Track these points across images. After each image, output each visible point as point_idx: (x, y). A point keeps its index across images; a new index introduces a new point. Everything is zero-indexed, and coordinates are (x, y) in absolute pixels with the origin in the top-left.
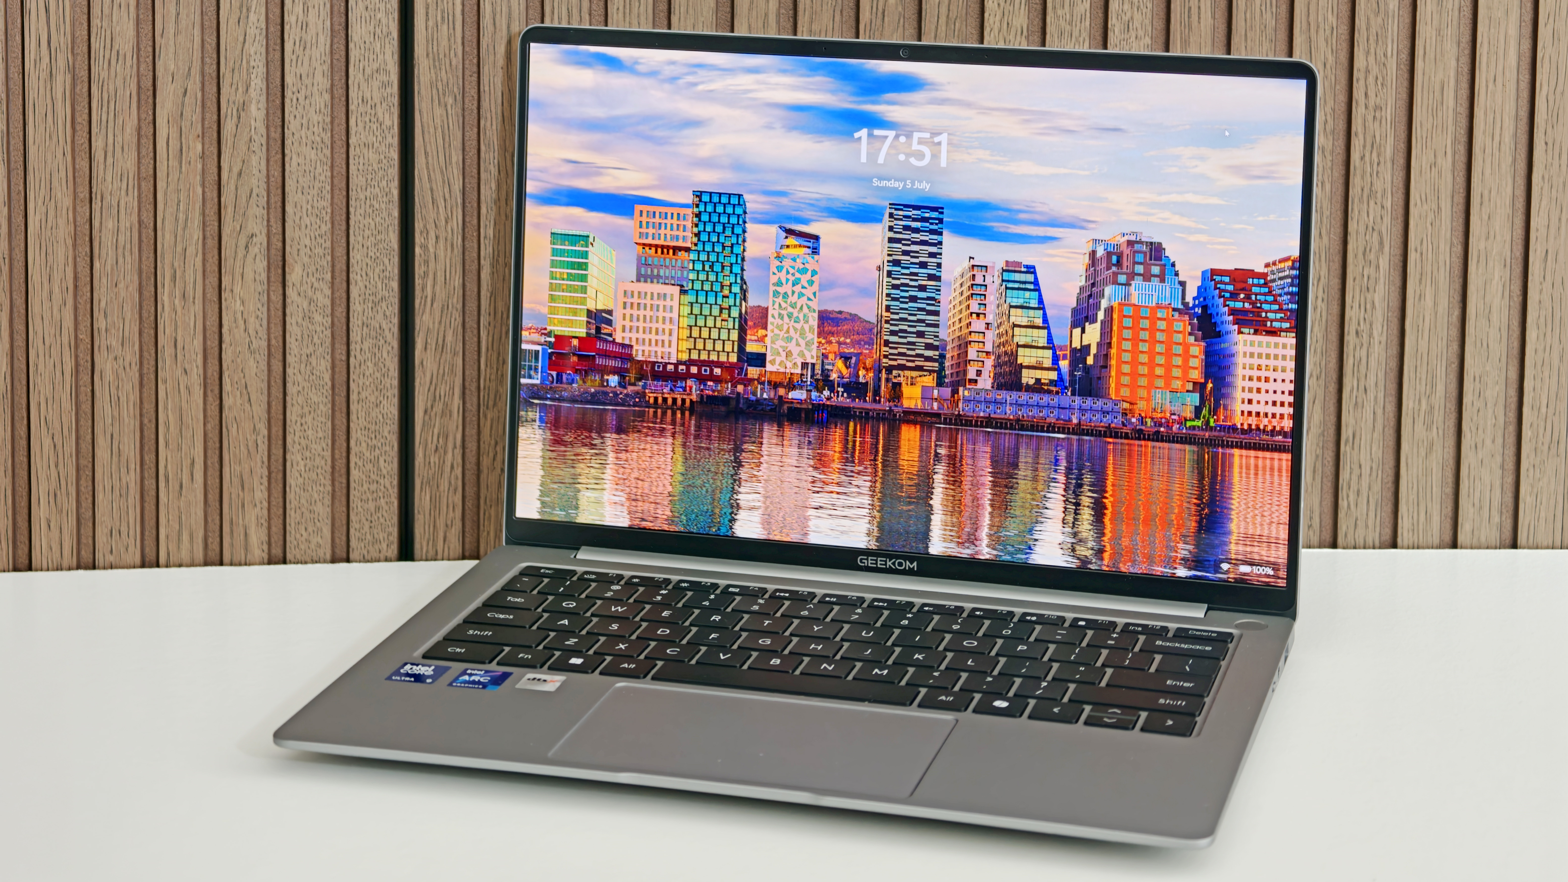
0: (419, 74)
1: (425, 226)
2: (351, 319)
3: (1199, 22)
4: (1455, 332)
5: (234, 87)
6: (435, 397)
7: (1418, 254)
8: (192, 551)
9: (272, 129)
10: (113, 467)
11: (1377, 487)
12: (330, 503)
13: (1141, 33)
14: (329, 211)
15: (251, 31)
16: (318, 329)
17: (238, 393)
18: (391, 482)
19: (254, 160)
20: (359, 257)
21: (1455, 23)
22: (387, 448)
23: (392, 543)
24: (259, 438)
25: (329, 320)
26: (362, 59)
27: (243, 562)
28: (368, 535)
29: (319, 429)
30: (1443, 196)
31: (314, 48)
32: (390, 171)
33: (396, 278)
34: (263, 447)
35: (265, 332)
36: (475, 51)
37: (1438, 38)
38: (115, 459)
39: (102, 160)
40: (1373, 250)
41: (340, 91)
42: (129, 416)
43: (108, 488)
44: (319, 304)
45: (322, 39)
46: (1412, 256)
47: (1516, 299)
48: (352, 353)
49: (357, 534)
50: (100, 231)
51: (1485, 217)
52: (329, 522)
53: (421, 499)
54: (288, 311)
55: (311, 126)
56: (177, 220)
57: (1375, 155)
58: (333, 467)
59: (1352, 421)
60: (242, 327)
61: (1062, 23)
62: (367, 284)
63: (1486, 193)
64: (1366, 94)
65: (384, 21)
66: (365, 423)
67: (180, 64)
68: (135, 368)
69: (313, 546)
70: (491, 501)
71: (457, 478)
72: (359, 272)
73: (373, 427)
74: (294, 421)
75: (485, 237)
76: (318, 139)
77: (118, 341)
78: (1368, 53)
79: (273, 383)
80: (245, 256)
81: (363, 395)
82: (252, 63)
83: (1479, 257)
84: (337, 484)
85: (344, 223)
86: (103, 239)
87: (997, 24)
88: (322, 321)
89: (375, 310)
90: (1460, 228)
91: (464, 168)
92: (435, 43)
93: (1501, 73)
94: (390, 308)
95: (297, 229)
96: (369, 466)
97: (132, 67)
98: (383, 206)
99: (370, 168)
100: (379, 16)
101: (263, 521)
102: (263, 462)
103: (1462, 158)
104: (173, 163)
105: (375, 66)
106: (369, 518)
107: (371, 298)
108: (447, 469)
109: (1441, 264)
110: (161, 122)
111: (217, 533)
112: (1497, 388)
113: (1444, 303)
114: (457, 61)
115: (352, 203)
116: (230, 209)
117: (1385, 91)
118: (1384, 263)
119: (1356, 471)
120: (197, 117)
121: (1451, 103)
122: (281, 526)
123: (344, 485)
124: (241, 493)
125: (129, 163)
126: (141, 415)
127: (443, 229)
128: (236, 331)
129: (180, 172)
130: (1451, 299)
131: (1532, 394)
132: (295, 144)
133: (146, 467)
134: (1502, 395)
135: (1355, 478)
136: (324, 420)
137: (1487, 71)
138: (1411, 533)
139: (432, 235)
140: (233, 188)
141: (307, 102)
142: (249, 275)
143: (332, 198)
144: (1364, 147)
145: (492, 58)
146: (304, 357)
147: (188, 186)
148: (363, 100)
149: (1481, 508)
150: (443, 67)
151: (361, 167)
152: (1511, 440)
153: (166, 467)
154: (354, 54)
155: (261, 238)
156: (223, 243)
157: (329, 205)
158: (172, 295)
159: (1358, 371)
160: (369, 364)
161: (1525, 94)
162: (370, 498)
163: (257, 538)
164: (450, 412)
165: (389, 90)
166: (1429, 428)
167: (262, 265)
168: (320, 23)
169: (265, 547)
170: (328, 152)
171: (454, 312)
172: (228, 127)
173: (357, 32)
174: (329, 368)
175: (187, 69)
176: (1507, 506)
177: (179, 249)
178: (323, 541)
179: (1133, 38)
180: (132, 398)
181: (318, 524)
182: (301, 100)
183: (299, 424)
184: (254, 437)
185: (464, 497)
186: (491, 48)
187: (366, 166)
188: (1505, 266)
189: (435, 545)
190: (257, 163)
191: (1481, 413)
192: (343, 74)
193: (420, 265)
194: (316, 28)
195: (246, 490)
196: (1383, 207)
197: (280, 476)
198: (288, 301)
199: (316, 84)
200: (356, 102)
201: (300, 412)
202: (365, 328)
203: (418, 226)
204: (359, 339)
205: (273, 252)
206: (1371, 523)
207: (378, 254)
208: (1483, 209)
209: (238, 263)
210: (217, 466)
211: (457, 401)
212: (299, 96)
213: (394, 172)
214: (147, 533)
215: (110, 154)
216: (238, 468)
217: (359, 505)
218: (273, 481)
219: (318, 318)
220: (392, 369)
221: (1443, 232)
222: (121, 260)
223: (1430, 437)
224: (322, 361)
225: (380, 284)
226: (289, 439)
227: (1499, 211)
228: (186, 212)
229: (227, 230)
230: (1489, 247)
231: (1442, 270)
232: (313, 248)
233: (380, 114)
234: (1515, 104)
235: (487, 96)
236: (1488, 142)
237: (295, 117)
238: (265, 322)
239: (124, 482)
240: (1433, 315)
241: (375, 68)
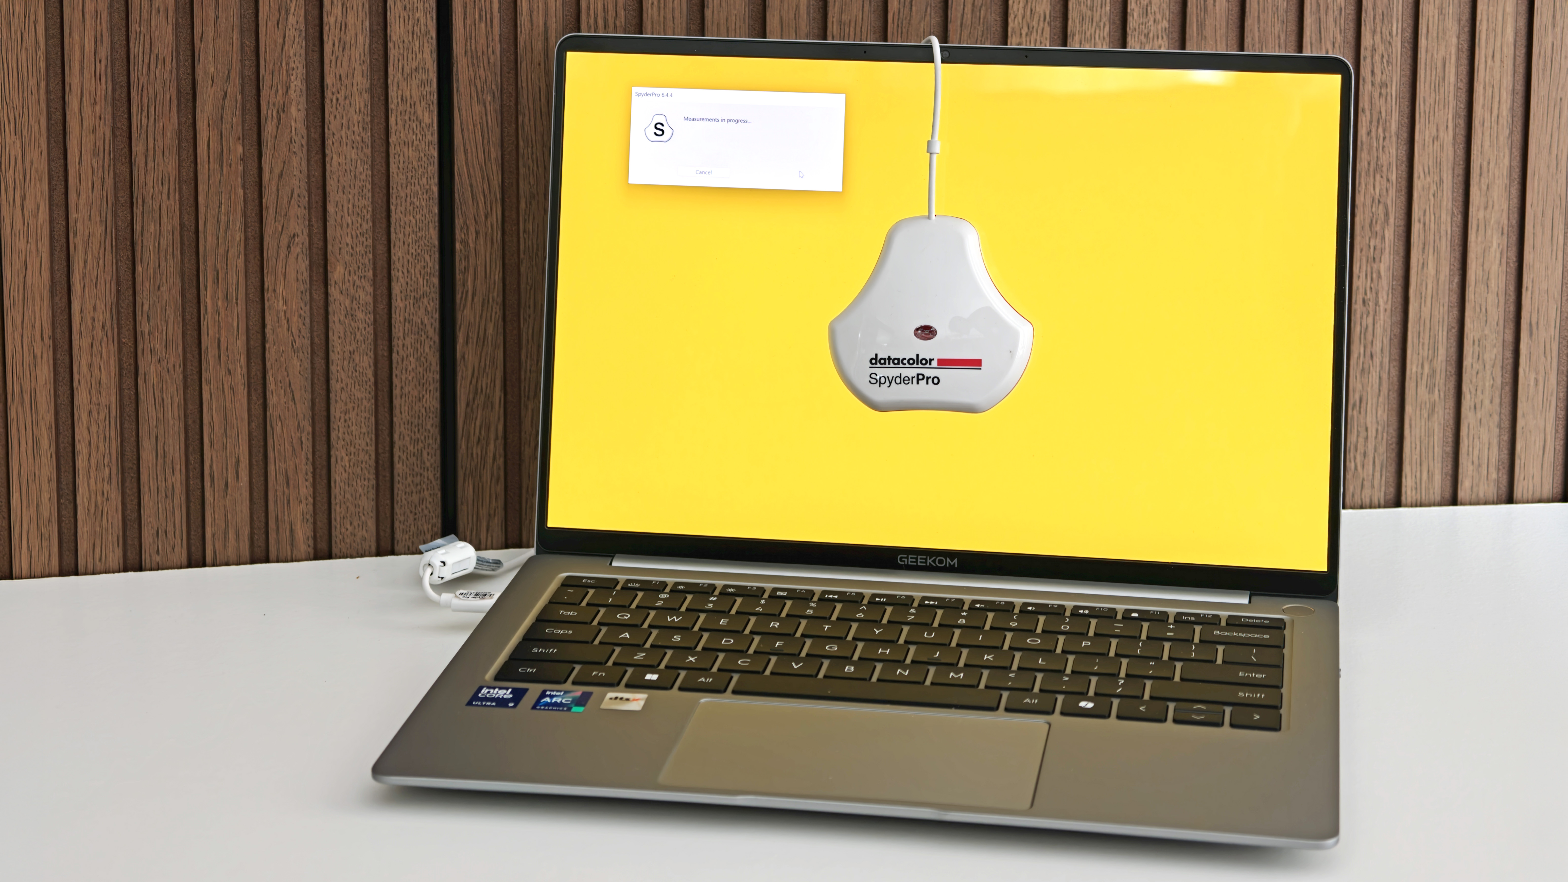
0: (457, 71)
1: (465, 223)
2: (393, 315)
3: (1214, 6)
4: (1455, 298)
5: (274, 89)
6: (477, 390)
7: (1422, 225)
8: (238, 549)
9: (313, 130)
10: (159, 468)
11: (1382, 449)
12: (374, 497)
13: (1159, 17)
14: (370, 209)
15: (291, 33)
16: (361, 327)
17: (282, 392)
18: (434, 474)
19: (295, 161)
22: (431, 441)
23: (436, 533)
24: (303, 435)
25: (372, 316)
26: (401, 58)
27: (289, 558)
28: (412, 527)
29: (363, 425)
30: (1445, 169)
31: (353, 49)
32: (429, 168)
33: (437, 273)
34: (307, 444)
35: (308, 330)
36: (512, 49)
37: (1441, 17)
38: (160, 461)
39: (142, 165)
40: (1379, 222)
41: (379, 90)
42: (173, 418)
43: (153, 488)
44: (361, 302)
45: (361, 39)
46: (1416, 227)
47: (1512, 265)
48: (395, 350)
49: (402, 526)
50: (142, 235)
51: (1484, 187)
52: (374, 515)
53: (464, 490)
54: (330, 309)
55: (351, 126)
56: (218, 222)
57: (1380, 130)
58: (377, 462)
59: (1359, 386)
60: (286, 326)
62: (409, 280)
63: (1485, 164)
64: (1373, 72)
65: (422, 21)
66: (408, 417)
67: (220, 67)
68: (179, 370)
69: (358, 540)
70: (533, 489)
71: (499, 469)
72: (400, 269)
73: (416, 421)
74: (338, 417)
75: (524, 231)
76: (358, 138)
77: (161, 343)
78: (1374, 32)
79: (316, 381)
80: (287, 257)
81: (406, 390)
82: (292, 65)
83: (1478, 226)
84: (381, 478)
85: (384, 221)
86: (145, 243)
87: (1021, 11)
88: (364, 318)
89: (416, 306)
90: (1461, 199)
91: (502, 164)
92: (473, 41)
93: (1499, 49)
94: (432, 304)
95: (338, 228)
96: (413, 460)
97: (171, 71)
98: (423, 204)
99: (410, 166)
100: (417, 15)
101: (308, 517)
102: (307, 459)
103: (1462, 132)
104: (214, 166)
105: (414, 65)
106: (413, 510)
107: (412, 294)
108: (490, 460)
109: (1443, 233)
110: (202, 125)
111: (263, 530)
112: (1495, 350)
113: (1445, 271)
114: (495, 59)
115: (393, 201)
116: (272, 211)
117: (1390, 68)
118: (1389, 234)
119: (1363, 434)
120: (237, 120)
121: (1452, 79)
122: (326, 521)
123: (388, 479)
124: (286, 490)
125: (170, 167)
126: (186, 416)
127: (483, 223)
128: (279, 330)
129: (222, 174)
130: (1452, 267)
131: (1527, 354)
132: (336, 145)
133: (191, 467)
134: (1500, 357)
135: (1361, 440)
136: (367, 415)
137: (1486, 48)
138: (1414, 492)
139: (472, 230)
140: (274, 189)
141: (347, 102)
142: (292, 275)
143: (373, 196)
144: (1371, 122)
145: (529, 55)
146: (347, 354)
147: (229, 188)
148: (402, 99)
149: (1479, 465)
150: (482, 65)
151: (401, 166)
152: (1507, 399)
153: (211, 466)
154: (393, 53)
155: (303, 238)
156: (265, 244)
157: (369, 204)
158: (214, 297)
159: (1365, 338)
160: (412, 359)
161: (1521, 69)
162: (414, 491)
163: (303, 534)
164: (492, 403)
165: (428, 89)
166: (1431, 391)
167: (304, 264)
168: (359, 23)
169: (311, 542)
170: (368, 151)
171: (495, 306)
172: (269, 129)
173: (396, 30)
174: (372, 364)
175: (227, 72)
176: (1503, 463)
177: (221, 250)
178: (368, 533)
179: (1151, 22)
180: (176, 399)
181: (363, 518)
182: (341, 100)
183: (342, 420)
184: (298, 434)
185: (506, 487)
187: (406, 164)
188: (1502, 234)
189: (478, 534)
190: (298, 164)
191: (1480, 375)
192: (382, 73)
193: (461, 260)
194: (355, 29)
195: (291, 486)
196: (1388, 180)
197: (324, 472)
198: (331, 299)
199: (355, 84)
200: (395, 101)
201: (343, 408)
202: (407, 324)
203: (459, 222)
204: (401, 334)
205: (315, 251)
206: (1376, 483)
207: (419, 251)
208: (1482, 181)
209: (280, 264)
210: (262, 464)
211: (498, 393)
212: (339, 96)
213: (433, 169)
214: (192, 533)
215: (150, 159)
216: (283, 466)
217: (403, 497)
218: (318, 477)
219: (360, 315)
220: (434, 364)
221: (1445, 203)
222: (163, 264)
223: (1432, 400)
224: (365, 357)
225: (421, 280)
226: (333, 435)
227: (1497, 181)
228: (228, 214)
229: (268, 231)
230: (1488, 216)
231: (1444, 240)
232: (354, 246)
233: (420, 112)
234: (1512, 79)
235: (525, 92)
236: (1487, 116)
237: (335, 117)
238: (308, 321)
239: (170, 483)
240: (1435, 282)
241: (414, 67)
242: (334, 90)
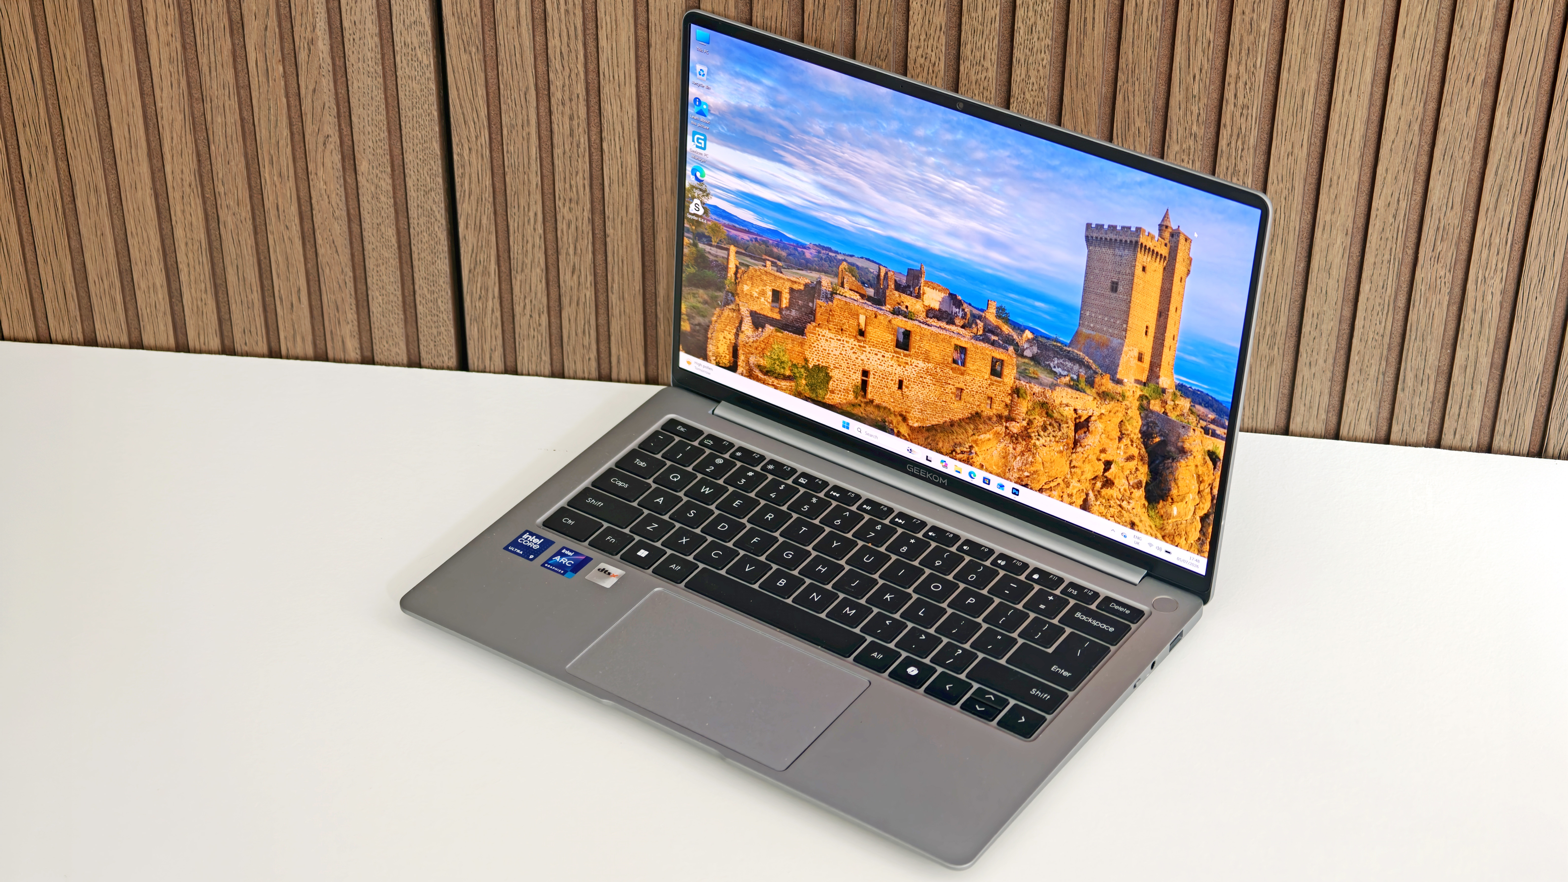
0: (447, 27)
1: (460, 141)
2: (409, 201)
3: (1093, 30)
4: (1300, 279)
5: (303, 27)
6: (476, 261)
8: (305, 351)
9: (337, 59)
10: (241, 287)
12: (403, 326)
13: (1042, 35)
14: (385, 123)
16: (384, 207)
17: (328, 246)
18: (448, 317)
19: (324, 82)
20: (411, 158)
21: (1319, 44)
22: (443, 293)
23: (452, 357)
24: (346, 278)
25: (392, 201)
26: (402, 13)
27: (342, 360)
28: (433, 349)
29: (391, 276)
31: (363, 2)
32: (430, 98)
33: (441, 175)
34: (350, 284)
35: (344, 205)
36: (491, 13)
37: (1303, 56)
38: (241, 283)
39: (207, 73)
41: (387, 34)
42: (248, 255)
43: (238, 301)
44: (383, 189)
48: (412, 226)
49: (425, 348)
50: (212, 123)
52: (404, 339)
53: (471, 331)
54: (360, 192)
55: (366, 60)
56: (269, 120)
57: (1240, 143)
58: (404, 302)
60: (327, 200)
61: (976, 24)
62: (419, 178)
63: (1335, 178)
64: (1235, 95)
66: (425, 275)
67: (260, 6)
68: (250, 222)
69: (393, 354)
70: (523, 336)
71: (497, 318)
72: (412, 169)
73: (431, 278)
74: (371, 268)
75: (508, 152)
76: (372, 70)
77: (234, 202)
78: (1239, 64)
79: (354, 240)
80: (324, 151)
81: (422, 255)
82: (316, 10)
83: (1324, 226)
84: (408, 313)
85: (397, 133)
86: (215, 130)
87: (920, 20)
88: (386, 202)
89: (426, 197)
90: (1311, 202)
91: (487, 100)
92: (458, 5)
93: (1357, 87)
94: (438, 197)
95: (362, 134)
96: (431, 304)
97: (223, 6)
98: (427, 123)
99: (414, 95)
101: (355, 334)
102: (351, 295)
104: (262, 79)
105: (413, 19)
106: (433, 339)
107: (422, 188)
108: (490, 312)
110: (250, 48)
111: (323, 338)
112: (1332, 323)
113: (1291, 258)
114: (477, 20)
115: (402, 119)
116: (309, 116)
117: (1252, 94)
120: (277, 47)
121: (1310, 107)
122: (369, 338)
123: (414, 314)
124: (337, 314)
125: (228, 76)
126: (257, 255)
127: (474, 143)
128: (322, 202)
129: (269, 86)
130: (1299, 254)
131: (1361, 330)
132: (354, 73)
133: (265, 289)
134: (1336, 329)
136: (394, 270)
137: (1344, 85)
138: (1250, 420)
139: (466, 146)
140: (310, 100)
141: (362, 42)
142: (328, 164)
143: (387, 114)
144: (1231, 136)
145: (504, 19)
146: (375, 226)
147: (275, 96)
148: (405, 44)
149: (1310, 408)
150: (467, 25)
151: (407, 93)
152: (1341, 360)
153: (279, 291)
154: (395, 8)
155: (335, 138)
156: (306, 140)
157: (385, 119)
158: (270, 173)
160: (425, 234)
161: (1378, 103)
162: (433, 326)
163: (352, 344)
164: (489, 273)
165: (425, 38)
166: (1271, 348)
167: (337, 157)
169: (358, 351)
170: (381, 80)
171: (487, 203)
172: (302, 56)
174: (395, 234)
175: (266, 10)
176: (1334, 407)
177: (273, 141)
178: (401, 352)
179: (1036, 39)
180: (249, 242)
181: (396, 340)
182: (357, 40)
183: (375, 271)
184: (343, 277)
185: (503, 331)
186: (503, 12)
187: (411, 93)
188: (1347, 234)
189: (483, 361)
190: (327, 84)
191: (1316, 340)
192: (388, 23)
193: (458, 167)
195: (340, 312)
197: (365, 304)
198: (360, 185)
199: (367, 30)
200: (399, 45)
201: (375, 263)
202: (420, 209)
203: (455, 140)
204: (416, 216)
205: (344, 148)
207: (426, 157)
208: (1332, 190)
209: (319, 156)
210: (318, 293)
211: (493, 266)
212: (355, 36)
213: (433, 99)
214: (271, 333)
215: (213, 69)
216: (333, 297)
217: (425, 329)
218: (360, 307)
219: (383, 199)
220: (442, 239)
221: (1295, 206)
222: (230, 146)
223: (1272, 354)
224: (389, 229)
225: (428, 179)
226: (369, 280)
227: (1345, 193)
228: (276, 116)
229: (308, 132)
230: (1334, 220)
231: (1292, 234)
232: (375, 149)
233: (419, 55)
234: (1367, 112)
235: (503, 48)
236: (1341, 139)
237: (353, 52)
238: (343, 199)
239: (250, 298)
240: (1281, 266)
241: (412, 21)
242: (351, 32)
